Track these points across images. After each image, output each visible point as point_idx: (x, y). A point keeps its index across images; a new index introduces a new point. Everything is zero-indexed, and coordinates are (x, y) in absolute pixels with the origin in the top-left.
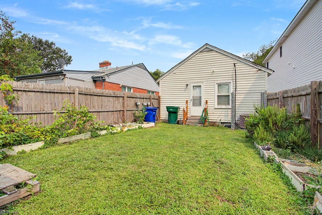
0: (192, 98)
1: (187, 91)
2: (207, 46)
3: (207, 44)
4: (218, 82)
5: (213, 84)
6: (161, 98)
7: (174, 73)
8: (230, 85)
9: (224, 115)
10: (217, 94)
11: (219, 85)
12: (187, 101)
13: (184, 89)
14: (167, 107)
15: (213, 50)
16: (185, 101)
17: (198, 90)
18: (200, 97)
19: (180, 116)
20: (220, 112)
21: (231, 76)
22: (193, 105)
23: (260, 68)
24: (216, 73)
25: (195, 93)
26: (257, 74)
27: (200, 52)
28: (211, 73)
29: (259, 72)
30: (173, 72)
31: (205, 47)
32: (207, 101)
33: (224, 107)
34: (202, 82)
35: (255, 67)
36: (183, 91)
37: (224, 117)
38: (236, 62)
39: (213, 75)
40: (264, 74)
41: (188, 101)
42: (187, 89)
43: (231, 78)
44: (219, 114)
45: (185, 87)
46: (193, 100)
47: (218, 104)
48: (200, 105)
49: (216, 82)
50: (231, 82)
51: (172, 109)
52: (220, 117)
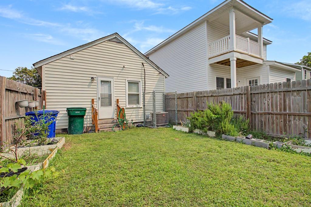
0: (99, 96)
1: (91, 87)
2: (117, 36)
3: (117, 34)
4: (129, 79)
5: (124, 81)
6: (47, 94)
7: (71, 59)
8: (139, 83)
9: (134, 114)
10: (127, 93)
11: (130, 83)
12: (93, 100)
13: (88, 84)
14: (68, 109)
15: (122, 43)
16: (90, 100)
17: (106, 86)
18: (110, 96)
19: (87, 121)
20: (132, 112)
21: (140, 75)
22: (102, 105)
23: (161, 72)
24: (126, 69)
25: (103, 90)
26: (159, 77)
27: (109, 40)
28: (122, 69)
29: (160, 75)
30: (69, 57)
31: (115, 37)
32: (118, 100)
33: (135, 106)
34: (112, 77)
35: (158, 69)
36: (87, 87)
37: (134, 117)
38: (144, 62)
39: (123, 71)
40: (163, 77)
41: (95, 100)
42: (93, 84)
43: (140, 77)
44: (130, 115)
45: (90, 81)
46: (101, 98)
47: (129, 103)
48: (111, 105)
49: (127, 79)
50: (140, 81)
51: (78, 111)
52: (131, 117)
